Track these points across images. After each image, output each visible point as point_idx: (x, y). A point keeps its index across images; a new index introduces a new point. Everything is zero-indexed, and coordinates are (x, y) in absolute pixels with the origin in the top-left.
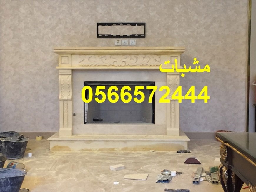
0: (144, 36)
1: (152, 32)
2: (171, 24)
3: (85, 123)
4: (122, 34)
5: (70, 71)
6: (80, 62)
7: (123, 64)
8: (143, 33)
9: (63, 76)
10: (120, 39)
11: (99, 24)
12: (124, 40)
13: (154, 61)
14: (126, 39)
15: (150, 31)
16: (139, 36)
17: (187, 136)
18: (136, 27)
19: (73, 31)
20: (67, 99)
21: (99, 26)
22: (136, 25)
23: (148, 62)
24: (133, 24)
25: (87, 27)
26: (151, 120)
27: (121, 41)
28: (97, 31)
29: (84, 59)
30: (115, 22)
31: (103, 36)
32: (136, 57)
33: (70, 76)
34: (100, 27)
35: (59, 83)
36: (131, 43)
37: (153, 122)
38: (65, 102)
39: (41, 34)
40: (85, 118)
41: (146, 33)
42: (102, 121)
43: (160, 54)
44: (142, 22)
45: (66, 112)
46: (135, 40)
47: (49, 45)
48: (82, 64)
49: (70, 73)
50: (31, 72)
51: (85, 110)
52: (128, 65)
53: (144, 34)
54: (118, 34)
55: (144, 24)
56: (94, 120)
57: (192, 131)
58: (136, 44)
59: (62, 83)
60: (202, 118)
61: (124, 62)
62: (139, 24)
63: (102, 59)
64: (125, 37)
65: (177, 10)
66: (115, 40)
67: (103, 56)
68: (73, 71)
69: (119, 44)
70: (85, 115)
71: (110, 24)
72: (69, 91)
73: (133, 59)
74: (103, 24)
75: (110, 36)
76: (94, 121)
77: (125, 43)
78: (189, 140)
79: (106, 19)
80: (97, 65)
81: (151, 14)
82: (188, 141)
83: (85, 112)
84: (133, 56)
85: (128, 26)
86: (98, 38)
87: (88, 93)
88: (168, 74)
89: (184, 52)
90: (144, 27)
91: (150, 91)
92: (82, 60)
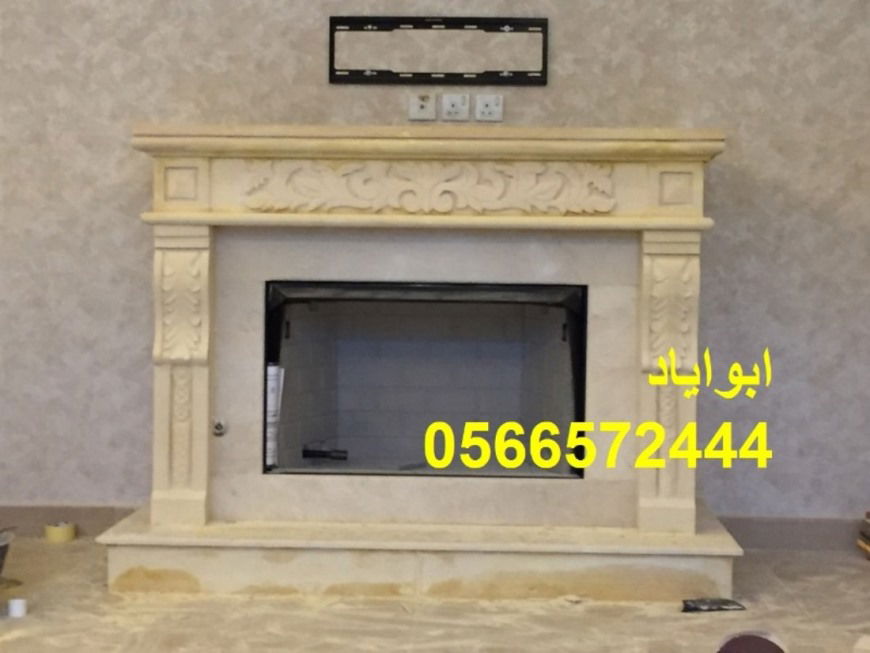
0: (541, 80)
1: (577, 61)
2: (666, 25)
3: (267, 469)
4: (441, 68)
5: (205, 231)
6: (250, 193)
7: (445, 204)
8: (534, 66)
9: (171, 255)
10: (433, 91)
11: (336, 22)
12: (451, 97)
13: (586, 191)
14: (457, 88)
15: (568, 56)
16: (520, 79)
17: (731, 533)
18: (506, 36)
19: (222, 53)
20: (186, 357)
21: (337, 34)
22: (507, 28)
23: (555, 198)
24: (491, 25)
25: (284, 34)
27: (438, 99)
28: (326, 54)
29: (266, 179)
30: (411, 12)
31: (356, 77)
32: (501, 172)
33: (206, 255)
34: (343, 36)
35: (156, 285)
36: (479, 107)
37: (577, 469)
38: (180, 371)
39: (79, 65)
40: (271, 445)
41: (549, 65)
42: (345, 458)
43: (611, 162)
44: (531, 15)
45: (182, 417)
46: (501, 97)
47: (114, 117)
48: (255, 201)
49: (205, 243)
50: (28, 233)
51: (271, 407)
52: (468, 207)
53: (539, 67)
54: (423, 69)
55: (542, 24)
56: (307, 454)
57: (753, 513)
58: (505, 113)
59: (167, 288)
60: (801, 453)
61: (447, 196)
62: (520, 25)
63: (348, 181)
64: (453, 80)
66: (409, 96)
67: (354, 166)
68: (218, 231)
69: (429, 113)
70: (271, 431)
71: (387, 24)
72: (196, 322)
73: (489, 182)
74: (357, 23)
75: (386, 78)
76: (308, 460)
77: (454, 110)
78: (736, 550)
80: (329, 206)
82: (736, 560)
83: (270, 419)
84: (487, 169)
85: (470, 34)
86: (332, 85)
87: (284, 334)
88: (647, 249)
89: (719, 152)
90: (540, 35)
91: (565, 326)
92: (256, 185)
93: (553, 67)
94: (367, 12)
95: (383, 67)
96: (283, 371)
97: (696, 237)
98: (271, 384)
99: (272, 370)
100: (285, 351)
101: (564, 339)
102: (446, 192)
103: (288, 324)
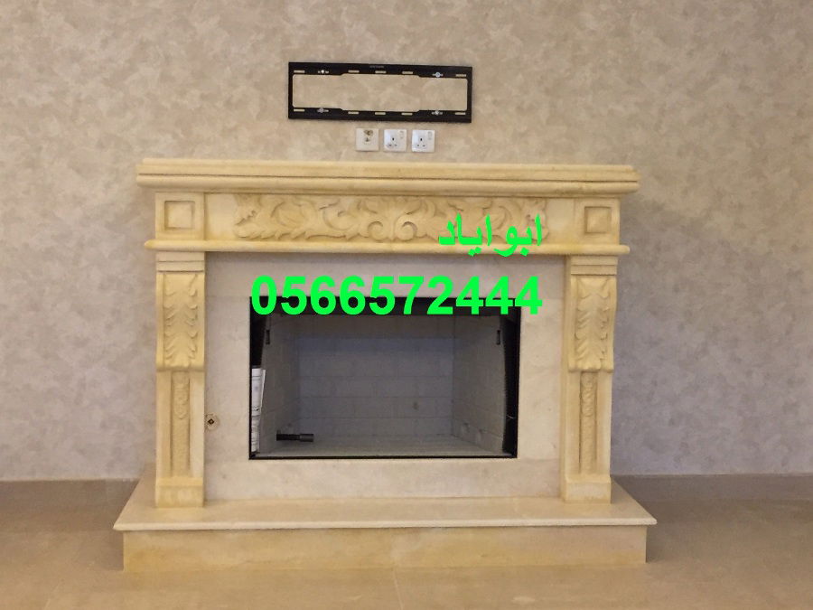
0: (466, 118)
1: (495, 102)
2: (568, 74)
3: (252, 456)
4: (382, 107)
5: (202, 257)
6: (239, 224)
8: (460, 106)
9: (170, 276)
10: (376, 127)
11: (294, 67)
12: (391, 132)
13: (523, 222)
14: (396, 124)
15: (489, 98)
16: (448, 117)
17: (634, 498)
18: (437, 81)
19: (196, 92)
20: (186, 365)
21: (294, 76)
22: (438, 74)
23: (499, 228)
24: (424, 71)
25: (249, 76)
26: (500, 440)
27: (381, 134)
28: (286, 93)
29: (253, 212)
30: (358, 60)
31: (311, 114)
32: (454, 207)
33: (202, 277)
34: (299, 78)
35: (158, 302)
36: (415, 139)
37: (510, 448)
38: (179, 376)
41: (473, 106)
43: (545, 198)
44: (457, 64)
45: (181, 416)
46: (433, 132)
47: (101, 146)
49: (201, 267)
51: (254, 404)
52: (426, 235)
53: (465, 108)
54: (368, 108)
55: (467, 72)
56: (281, 437)
58: (436, 145)
59: (168, 305)
61: (408, 226)
62: (448, 72)
63: (324, 213)
64: (393, 117)
66: (357, 131)
67: (329, 200)
68: (210, 256)
69: (373, 146)
70: (253, 422)
71: (337, 69)
72: (193, 334)
73: (443, 214)
74: (312, 68)
75: (336, 115)
77: (394, 142)
78: (651, 521)
79: (323, 47)
80: (307, 235)
81: (491, 32)
82: (649, 528)
84: (442, 202)
85: (407, 79)
86: (292, 121)
87: (265, 340)
88: (574, 271)
89: (633, 192)
90: (465, 81)
91: (499, 332)
92: (245, 217)
93: (476, 107)
94: (320, 59)
95: (334, 105)
96: (264, 371)
97: (614, 261)
98: (255, 383)
99: (256, 371)
100: (266, 353)
101: (499, 344)
102: (406, 223)
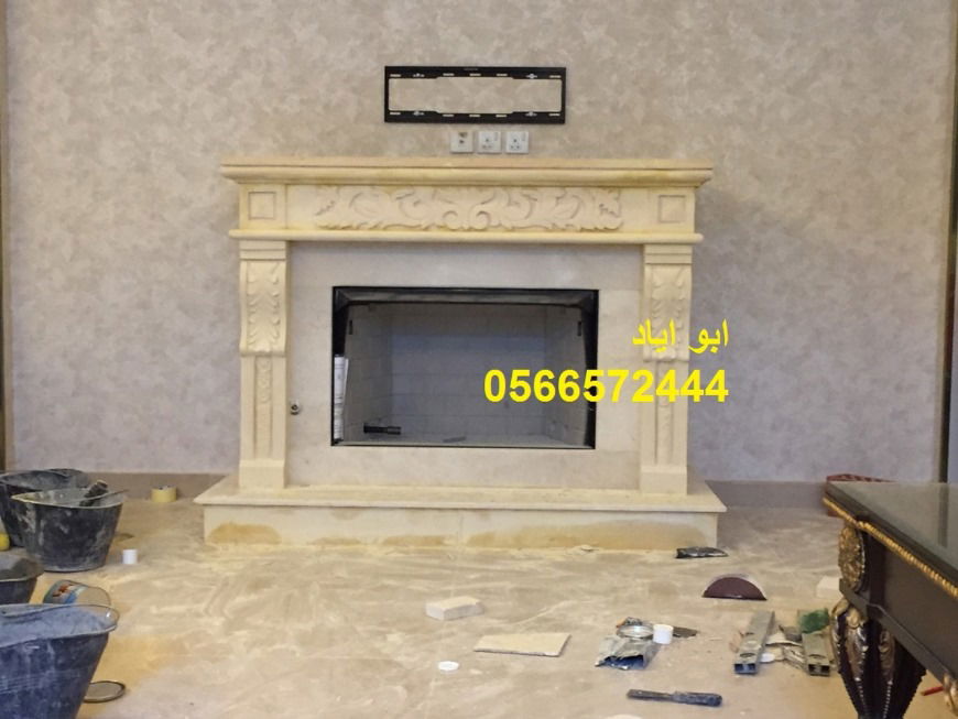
0: (560, 119)
1: (590, 103)
2: (664, 73)
3: (334, 442)
4: (477, 109)
5: (283, 245)
6: (319, 214)
7: (481, 223)
8: (555, 108)
9: (253, 264)
10: (470, 129)
11: (390, 71)
12: (486, 133)
13: (597, 211)
14: (490, 126)
15: (583, 99)
16: (543, 118)
17: (717, 494)
18: (531, 82)
19: (295, 97)
20: (268, 350)
21: (390, 81)
22: (532, 76)
23: (572, 217)
24: (518, 73)
25: (347, 81)
26: (582, 432)
27: (475, 135)
28: (382, 98)
29: (332, 202)
30: (453, 63)
31: (407, 117)
32: (528, 197)
33: (283, 265)
34: (395, 82)
35: (242, 290)
36: (509, 142)
37: (590, 441)
38: (263, 361)
39: (176, 107)
40: (337, 422)
41: (567, 107)
42: (399, 433)
43: (619, 187)
44: (552, 65)
45: (264, 399)
46: (527, 133)
47: (205, 150)
48: (327, 219)
49: (283, 255)
50: (135, 247)
51: (338, 391)
52: (500, 225)
53: (559, 109)
54: (462, 110)
55: (561, 72)
56: (367, 430)
57: (734, 478)
58: (530, 146)
59: (251, 292)
60: (774, 428)
61: (481, 216)
62: (543, 73)
63: (401, 203)
64: (488, 119)
65: (687, 24)
66: (450, 133)
67: (406, 191)
68: (293, 245)
69: (467, 147)
70: (337, 410)
71: (432, 72)
72: (275, 321)
73: (517, 203)
74: (407, 72)
75: (432, 118)
76: (368, 434)
77: (488, 144)
78: (721, 508)
79: (419, 51)
80: (382, 226)
81: (585, 33)
82: (720, 516)
83: (337, 401)
84: (516, 193)
85: (502, 81)
86: (388, 125)
87: (348, 330)
88: (648, 259)
89: (709, 179)
90: (559, 82)
91: (580, 323)
92: (325, 207)
93: (570, 108)
94: (416, 63)
95: (429, 108)
96: (347, 361)
97: (688, 250)
98: (337, 372)
99: (338, 360)
100: (349, 344)
101: (579, 335)
102: (481, 213)
103: (351, 322)
